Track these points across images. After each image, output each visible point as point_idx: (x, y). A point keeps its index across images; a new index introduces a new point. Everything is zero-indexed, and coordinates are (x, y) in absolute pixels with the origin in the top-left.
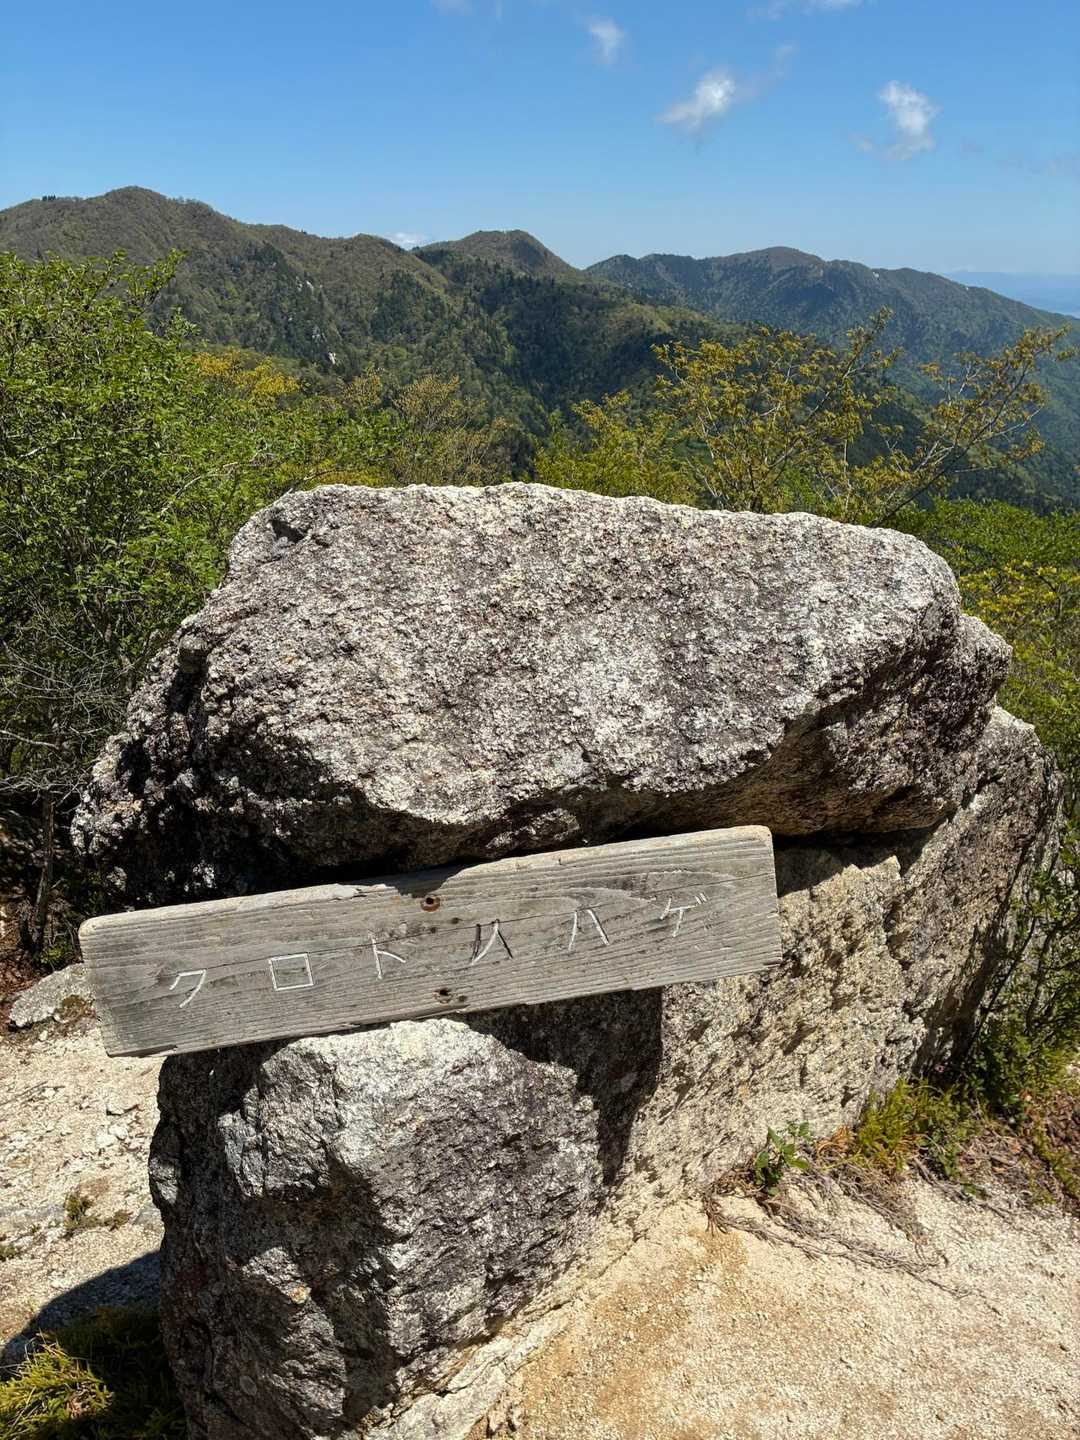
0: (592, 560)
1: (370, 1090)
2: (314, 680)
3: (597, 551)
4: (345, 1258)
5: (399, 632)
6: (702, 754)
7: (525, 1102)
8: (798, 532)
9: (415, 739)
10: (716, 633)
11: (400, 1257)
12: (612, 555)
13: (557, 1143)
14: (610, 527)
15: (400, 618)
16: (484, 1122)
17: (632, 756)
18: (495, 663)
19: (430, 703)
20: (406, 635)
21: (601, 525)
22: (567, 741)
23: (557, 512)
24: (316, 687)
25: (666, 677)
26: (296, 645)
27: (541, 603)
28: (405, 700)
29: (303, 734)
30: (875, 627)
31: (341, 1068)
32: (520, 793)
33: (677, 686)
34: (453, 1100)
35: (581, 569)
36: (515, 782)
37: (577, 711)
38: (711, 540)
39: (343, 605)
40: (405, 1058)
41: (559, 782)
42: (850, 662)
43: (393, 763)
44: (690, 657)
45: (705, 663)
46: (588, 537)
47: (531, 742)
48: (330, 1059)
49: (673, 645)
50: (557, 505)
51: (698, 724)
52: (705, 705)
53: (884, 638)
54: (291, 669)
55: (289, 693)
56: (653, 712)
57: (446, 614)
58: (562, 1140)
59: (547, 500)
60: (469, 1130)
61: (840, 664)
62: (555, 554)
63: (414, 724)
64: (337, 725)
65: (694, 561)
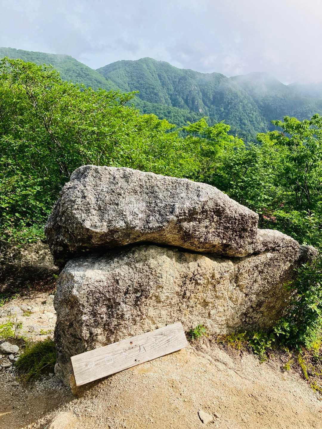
0: (135, 184)
1: (79, 282)
2: (77, 202)
3: (137, 182)
4: (75, 317)
5: (95, 194)
6: (150, 225)
7: (112, 292)
8: (182, 183)
9: (93, 215)
10: (159, 201)
11: (84, 318)
12: (140, 184)
13: (120, 303)
14: (140, 178)
15: (95, 192)
16: (103, 294)
17: (135, 224)
18: (111, 202)
19: (97, 209)
20: (96, 195)
21: (139, 177)
22: (122, 219)
23: (130, 174)
24: (77, 203)
25: (146, 209)
26: (75, 195)
27: (122, 192)
28: (93, 207)
29: (74, 211)
30: (192, 204)
31: (75, 277)
32: (111, 228)
33: (148, 211)
34: (96, 287)
35: (133, 186)
36: (110, 226)
37: (124, 213)
38: (163, 183)
39: (85, 188)
40: (86, 277)
41: (119, 227)
42: (184, 210)
43: (88, 219)
44: (152, 206)
45: (155, 207)
46: (135, 179)
47: (115, 218)
48: (74, 275)
49: (149, 203)
50: (131, 173)
51: (150, 219)
52: (153, 216)
53: (193, 206)
54: (74, 199)
55: (73, 204)
56: (140, 216)
57: (104, 192)
58: (121, 302)
59: (129, 171)
60: (99, 295)
61: (181, 210)
62: (128, 182)
63: (94, 212)
64: (80, 211)
65: (158, 187)
